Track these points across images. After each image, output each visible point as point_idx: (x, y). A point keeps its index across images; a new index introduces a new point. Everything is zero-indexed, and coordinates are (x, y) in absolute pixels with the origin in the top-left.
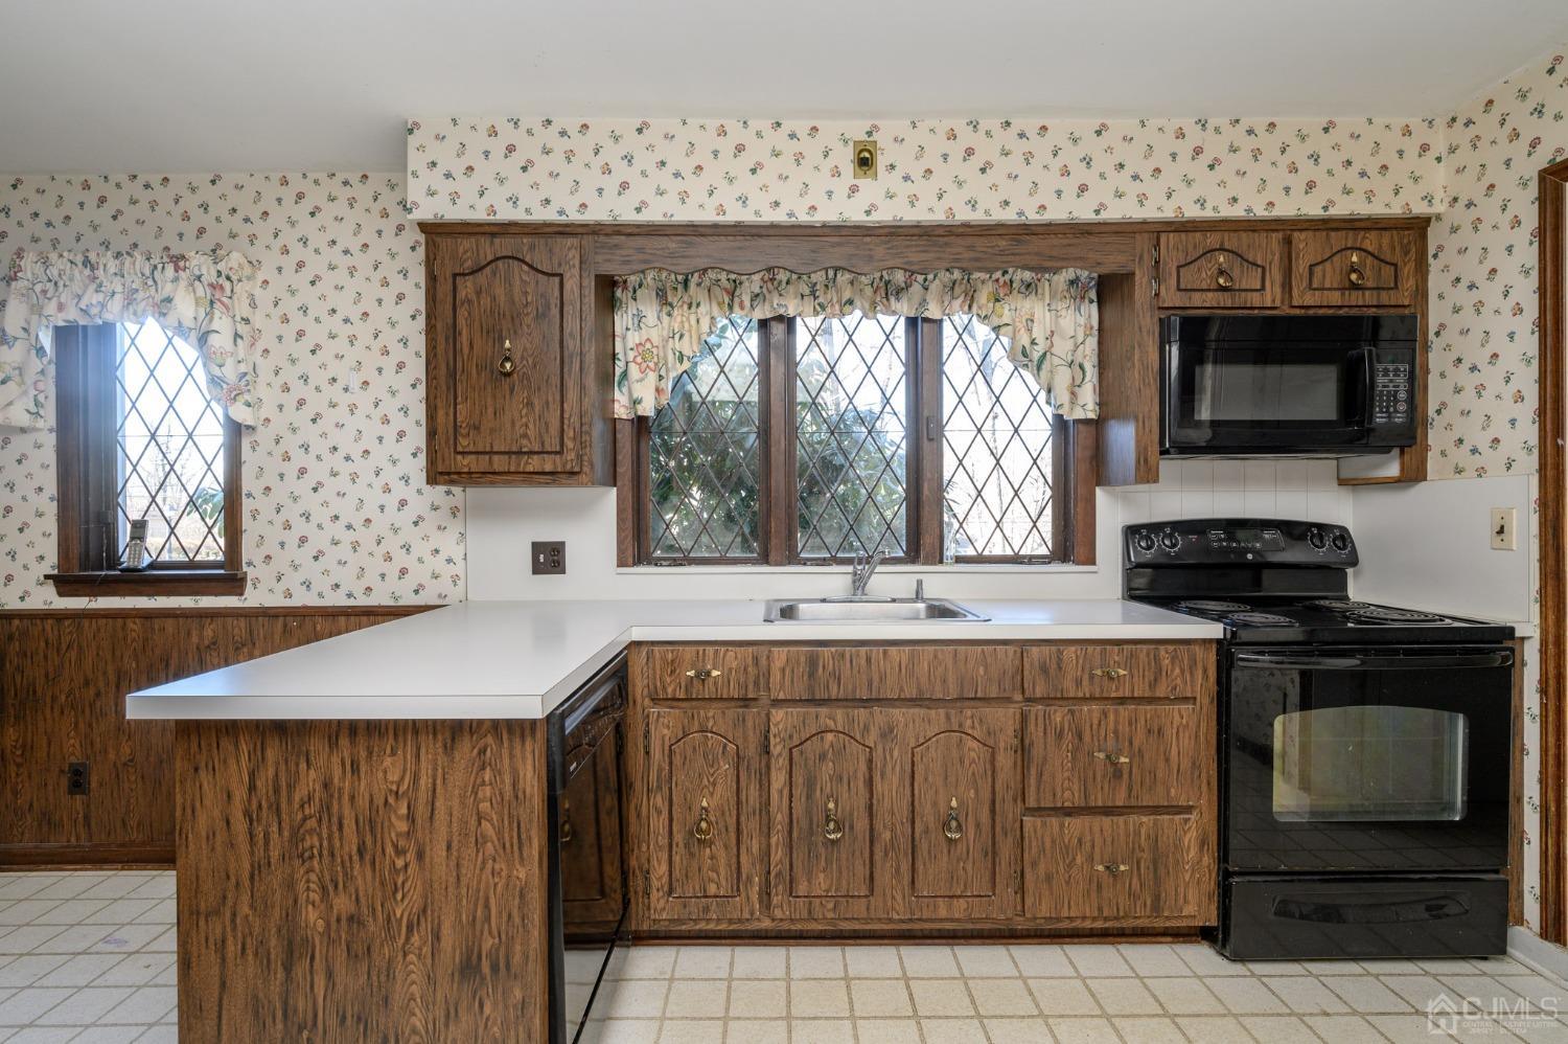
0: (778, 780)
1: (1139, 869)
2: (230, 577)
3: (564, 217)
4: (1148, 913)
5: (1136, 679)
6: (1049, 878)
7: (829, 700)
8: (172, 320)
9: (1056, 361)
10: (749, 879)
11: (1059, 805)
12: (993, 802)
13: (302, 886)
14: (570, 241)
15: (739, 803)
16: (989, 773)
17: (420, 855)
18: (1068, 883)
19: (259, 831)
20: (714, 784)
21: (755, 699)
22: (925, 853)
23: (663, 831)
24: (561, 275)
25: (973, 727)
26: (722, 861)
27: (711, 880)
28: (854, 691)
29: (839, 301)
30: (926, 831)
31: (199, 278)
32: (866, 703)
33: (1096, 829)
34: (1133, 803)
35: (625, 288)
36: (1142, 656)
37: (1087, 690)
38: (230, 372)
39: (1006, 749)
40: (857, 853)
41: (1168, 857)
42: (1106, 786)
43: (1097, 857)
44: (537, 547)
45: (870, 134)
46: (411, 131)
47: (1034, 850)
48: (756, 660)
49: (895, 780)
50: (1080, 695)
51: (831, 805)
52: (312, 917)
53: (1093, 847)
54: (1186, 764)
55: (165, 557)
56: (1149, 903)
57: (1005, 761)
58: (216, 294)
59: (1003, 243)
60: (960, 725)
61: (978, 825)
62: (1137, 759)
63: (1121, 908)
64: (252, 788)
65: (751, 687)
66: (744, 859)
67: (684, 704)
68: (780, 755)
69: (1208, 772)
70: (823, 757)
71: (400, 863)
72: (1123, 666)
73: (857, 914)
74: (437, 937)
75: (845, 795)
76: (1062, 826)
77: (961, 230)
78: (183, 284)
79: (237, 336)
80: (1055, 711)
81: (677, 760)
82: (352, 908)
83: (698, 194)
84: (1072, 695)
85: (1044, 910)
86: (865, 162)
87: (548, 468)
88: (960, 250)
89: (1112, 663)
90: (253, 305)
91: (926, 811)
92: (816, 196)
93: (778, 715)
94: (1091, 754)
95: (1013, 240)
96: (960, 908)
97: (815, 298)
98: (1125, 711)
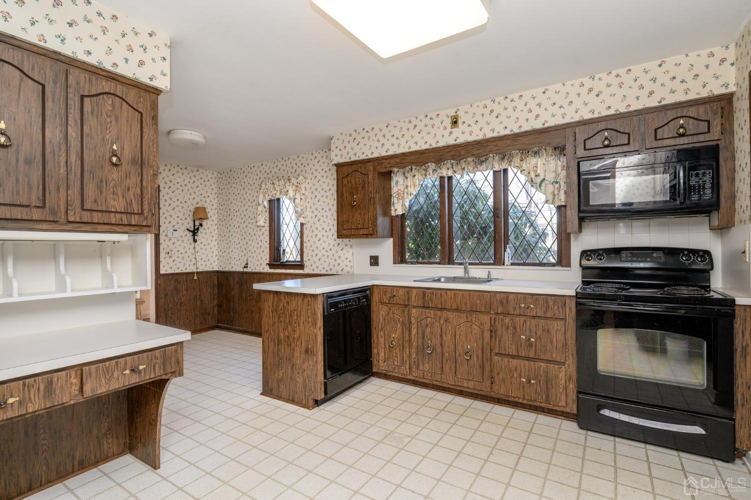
0: (414, 331)
1: (540, 383)
2: (301, 266)
3: (368, 157)
4: (544, 401)
5: (538, 309)
6: (504, 380)
7: (429, 307)
8: (288, 196)
9: (547, 182)
10: (406, 362)
11: (507, 353)
12: (483, 349)
13: (280, 328)
14: (370, 164)
15: (403, 337)
16: (481, 338)
17: (299, 324)
18: (511, 383)
19: (274, 315)
20: (396, 330)
21: (408, 305)
22: (460, 363)
23: (383, 343)
24: (368, 174)
25: (476, 321)
26: (398, 355)
27: (396, 360)
28: (437, 304)
29: (461, 169)
30: (460, 355)
31: (293, 184)
32: (442, 309)
33: (522, 365)
34: (537, 357)
35: (394, 173)
36: (541, 301)
37: (518, 311)
38: (299, 209)
39: (487, 330)
40: (438, 359)
41: (552, 381)
42: (526, 349)
43: (523, 375)
44: (371, 257)
45: (456, 112)
46: (332, 139)
47: (498, 368)
48: (408, 293)
49: (450, 336)
50: (515, 313)
51: (429, 342)
52: (282, 335)
53: (521, 371)
54: (560, 345)
55: (290, 260)
56: (544, 397)
57: (487, 335)
58: (297, 188)
59: (509, 142)
60: (471, 320)
61: (477, 356)
62: (539, 340)
63: (533, 397)
64: (273, 306)
65: (406, 301)
66: (405, 355)
67: (389, 305)
68: (414, 324)
69: (572, 350)
70: (427, 326)
71: (295, 325)
72: (532, 303)
73: (437, 379)
74: (302, 343)
75: (434, 339)
76: (509, 362)
77: (492, 140)
78: (291, 186)
79: (301, 199)
80: (506, 319)
81: (387, 322)
82: (288, 334)
83: (403, 143)
84: (512, 313)
85: (502, 391)
86: (455, 123)
87: (365, 233)
88: (493, 147)
89: (528, 302)
90: (306, 190)
91: (460, 350)
92: (439, 138)
93: (414, 311)
94: (519, 336)
95: (513, 140)
96: (471, 384)
97: (453, 169)
98: (533, 322)
